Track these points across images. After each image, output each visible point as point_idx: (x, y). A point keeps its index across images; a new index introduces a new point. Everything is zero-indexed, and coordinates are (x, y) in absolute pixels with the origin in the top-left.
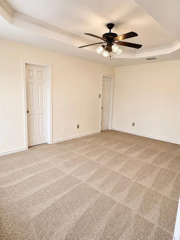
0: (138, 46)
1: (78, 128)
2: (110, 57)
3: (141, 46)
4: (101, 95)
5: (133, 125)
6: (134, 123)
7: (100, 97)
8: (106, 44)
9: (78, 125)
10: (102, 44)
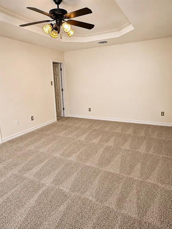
0: (90, 26)
1: (32, 120)
2: (61, 38)
3: (94, 26)
4: (53, 82)
5: (90, 110)
6: (90, 109)
7: (52, 85)
8: (54, 22)
9: (32, 117)
10: (50, 22)
